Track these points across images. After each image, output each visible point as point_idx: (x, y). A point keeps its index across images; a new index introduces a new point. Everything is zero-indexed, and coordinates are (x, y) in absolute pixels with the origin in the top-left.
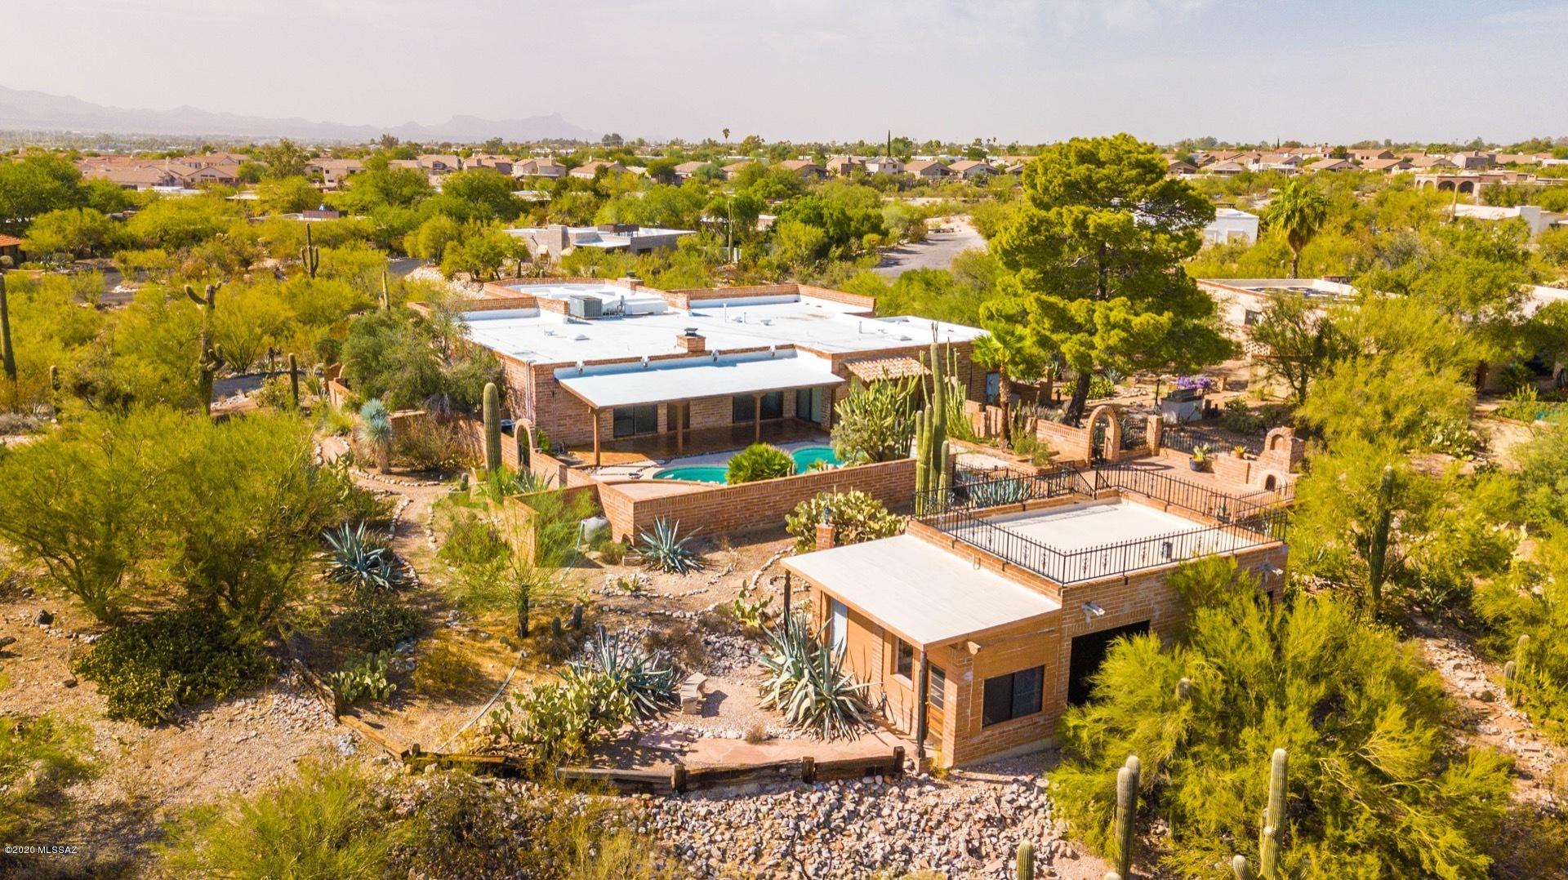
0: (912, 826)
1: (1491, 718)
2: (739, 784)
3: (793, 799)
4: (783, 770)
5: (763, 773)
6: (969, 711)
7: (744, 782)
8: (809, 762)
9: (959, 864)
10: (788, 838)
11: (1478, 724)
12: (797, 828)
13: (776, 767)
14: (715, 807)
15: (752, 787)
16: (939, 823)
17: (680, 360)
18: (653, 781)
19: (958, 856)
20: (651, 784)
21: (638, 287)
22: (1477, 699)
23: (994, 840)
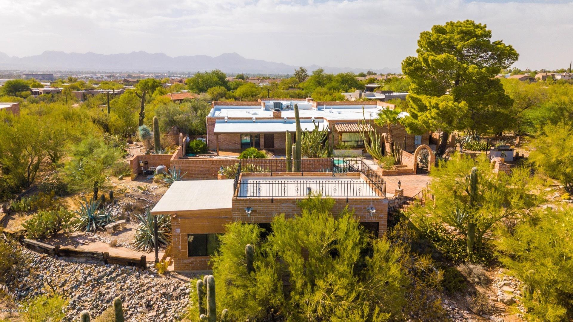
0: (133, 290)
1: (502, 314)
2: (79, 257)
3: (94, 267)
4: (95, 255)
5: (88, 255)
6: (180, 247)
7: (81, 257)
8: (107, 254)
9: (140, 310)
10: (79, 281)
11: (492, 315)
12: (85, 279)
13: (93, 254)
14: (64, 263)
15: (83, 260)
16: (144, 291)
17: (269, 120)
18: (48, 249)
19: (141, 306)
20: (48, 250)
21: (310, 101)
22: (504, 303)
23: (161, 303)
